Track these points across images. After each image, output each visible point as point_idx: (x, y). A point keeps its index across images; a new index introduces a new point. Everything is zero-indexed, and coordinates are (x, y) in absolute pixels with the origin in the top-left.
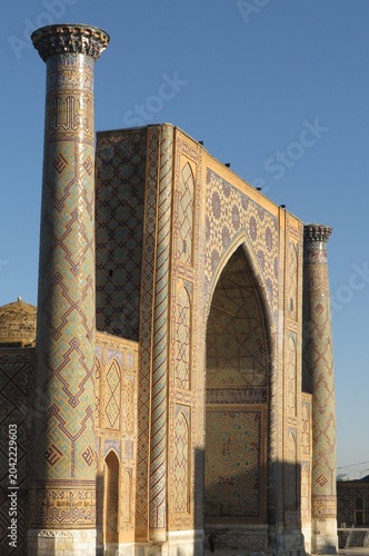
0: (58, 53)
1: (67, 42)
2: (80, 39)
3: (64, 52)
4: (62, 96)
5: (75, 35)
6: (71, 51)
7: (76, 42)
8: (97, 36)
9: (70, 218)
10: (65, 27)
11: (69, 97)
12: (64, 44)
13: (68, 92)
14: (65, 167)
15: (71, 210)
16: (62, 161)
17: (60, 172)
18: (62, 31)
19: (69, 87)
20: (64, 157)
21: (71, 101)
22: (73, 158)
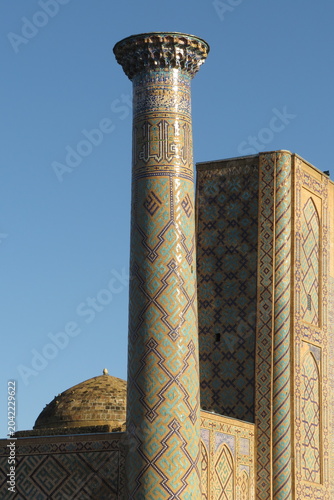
0: (147, 69)
1: (157, 54)
2: (173, 51)
3: (154, 67)
4: (152, 121)
5: (167, 46)
6: (163, 65)
7: (169, 55)
8: (193, 45)
9: (166, 270)
10: (154, 36)
11: (161, 122)
12: (153, 57)
13: (159, 115)
14: (158, 207)
15: (167, 261)
16: (155, 200)
17: (152, 214)
18: (151, 41)
19: (161, 109)
20: (157, 195)
21: (163, 127)
22: (168, 196)
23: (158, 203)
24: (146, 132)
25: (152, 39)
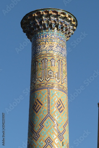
0: (36, 32)
1: (41, 22)
2: (50, 19)
3: (40, 30)
5: (46, 17)
6: (45, 29)
7: (48, 22)
8: (63, 15)
10: (37, 12)
11: (44, 59)
12: (39, 24)
13: (42, 56)
14: (40, 107)
15: (45, 138)
16: (39, 104)
17: (37, 112)
18: (36, 15)
19: (44, 52)
20: (40, 100)
21: (45, 62)
22: (47, 100)
23: (40, 105)
24: (35, 67)
25: (37, 14)
